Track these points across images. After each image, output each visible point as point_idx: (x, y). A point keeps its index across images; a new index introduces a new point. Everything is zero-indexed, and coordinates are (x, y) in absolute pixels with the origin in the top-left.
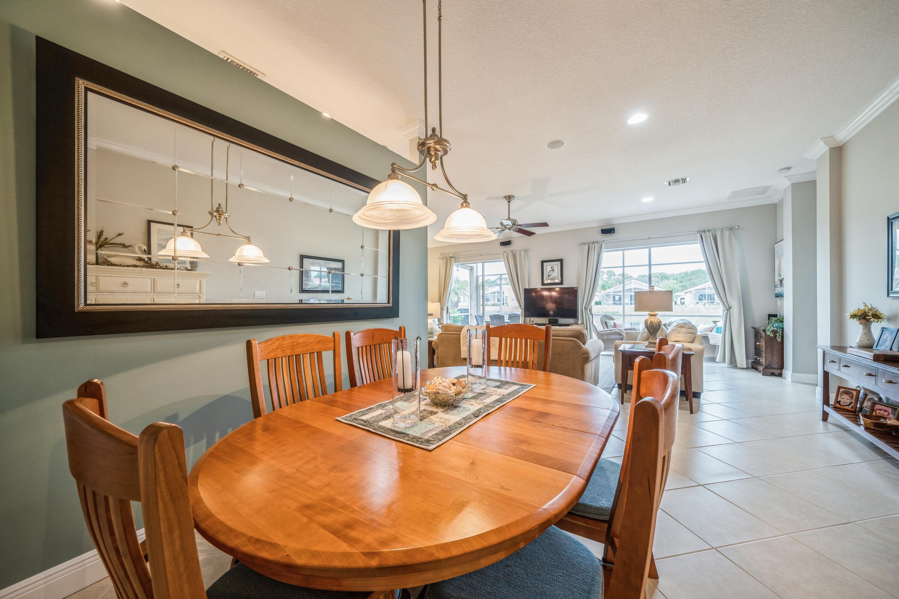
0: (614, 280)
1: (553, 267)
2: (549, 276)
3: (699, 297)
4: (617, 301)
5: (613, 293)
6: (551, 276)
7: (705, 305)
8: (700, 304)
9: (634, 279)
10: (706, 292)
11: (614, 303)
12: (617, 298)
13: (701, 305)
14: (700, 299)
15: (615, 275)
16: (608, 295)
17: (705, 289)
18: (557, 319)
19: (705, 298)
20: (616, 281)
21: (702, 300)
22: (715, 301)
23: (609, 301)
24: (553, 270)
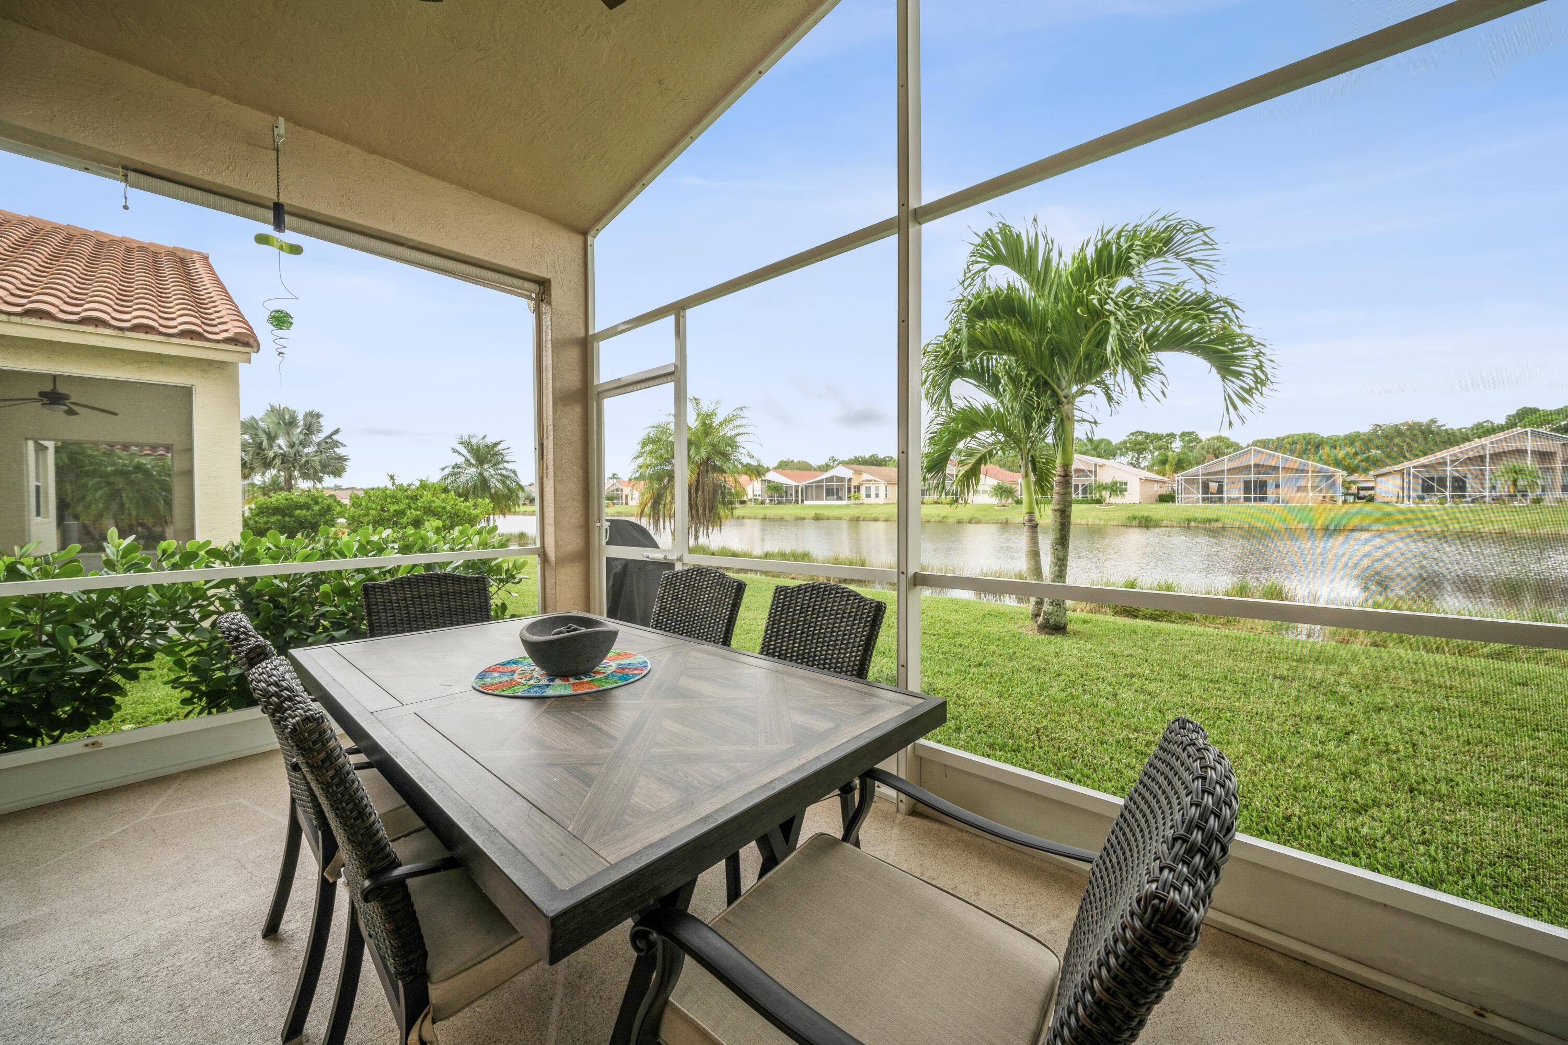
0: (1203, 448)
3: (1425, 482)
4: (1212, 494)
5: (1203, 475)
7: (1443, 501)
8: (1427, 500)
10: (1446, 471)
11: (1204, 500)
12: (1214, 486)
13: (1432, 502)
14: (1427, 488)
15: (1203, 441)
16: (1190, 481)
17: (1444, 464)
19: (1445, 487)
20: (1204, 453)
21: (1431, 490)
22: (1468, 494)
23: (1193, 493)
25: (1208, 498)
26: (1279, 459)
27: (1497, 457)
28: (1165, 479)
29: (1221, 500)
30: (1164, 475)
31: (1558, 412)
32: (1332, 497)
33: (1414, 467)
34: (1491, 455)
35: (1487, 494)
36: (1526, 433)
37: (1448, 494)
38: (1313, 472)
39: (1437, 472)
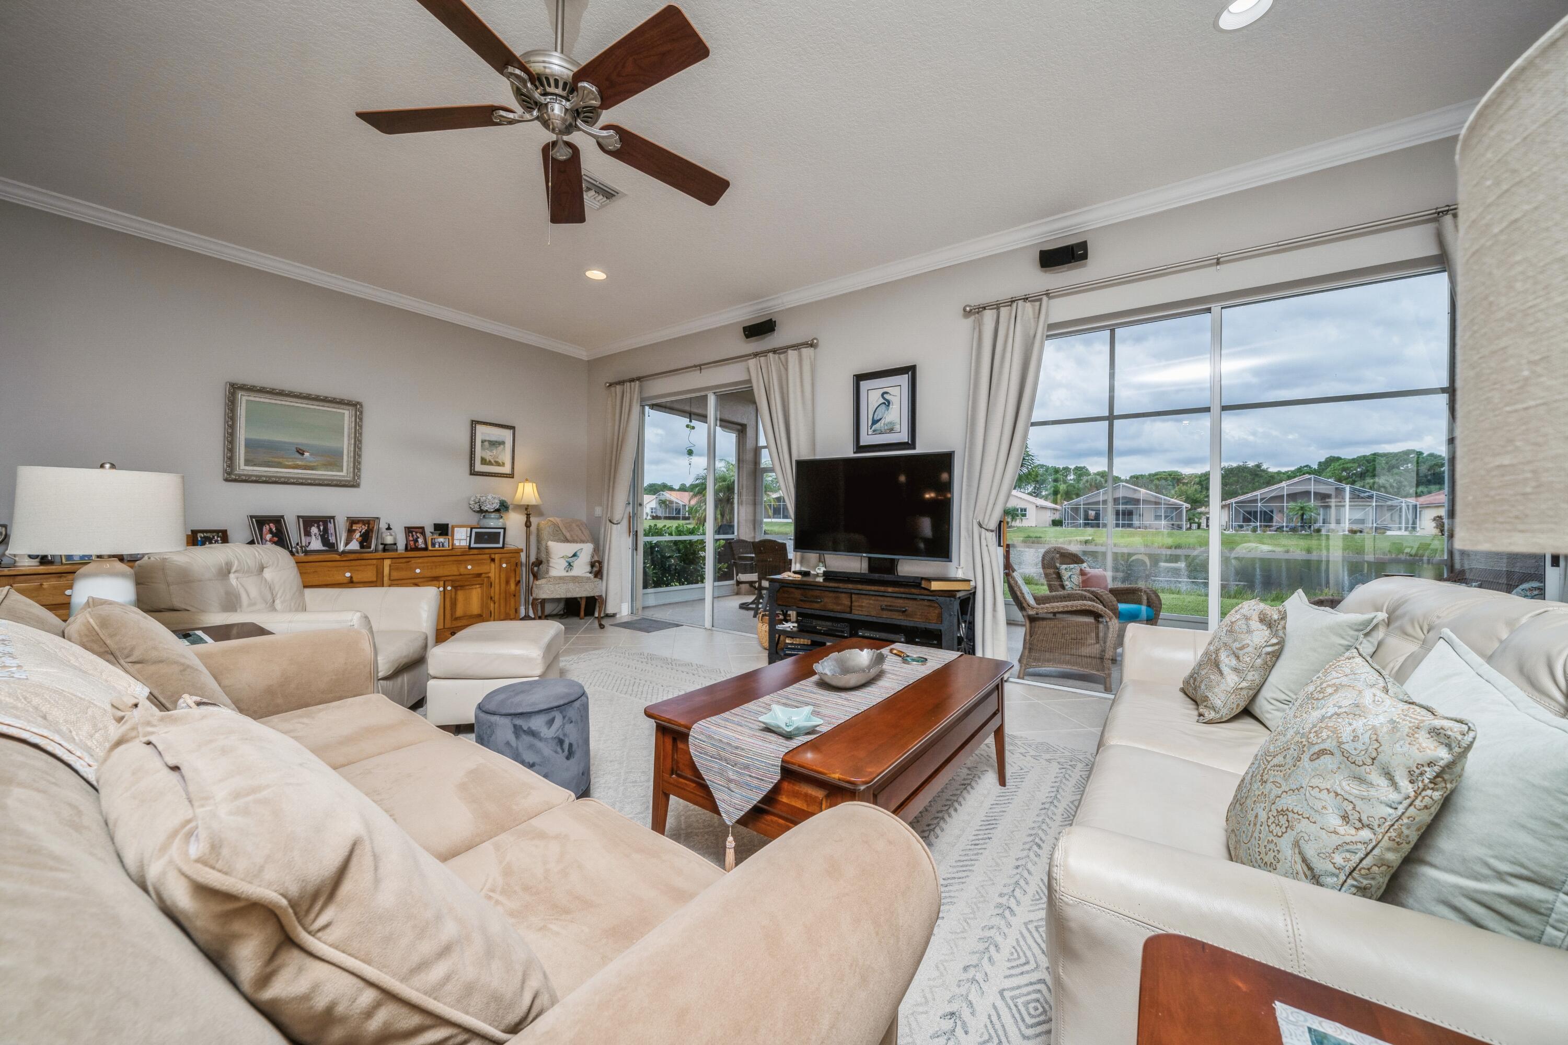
0: (1089, 481)
1: (887, 393)
2: (875, 422)
3: (1244, 515)
4: (1091, 520)
5: (1085, 504)
6: (882, 421)
7: (1254, 530)
8: (1245, 528)
9: (1122, 481)
10: (1258, 506)
11: (1085, 525)
12: (1092, 514)
13: (1248, 530)
14: (1246, 520)
15: (1090, 475)
16: (1075, 509)
17: (1255, 501)
18: (893, 560)
19: (1256, 518)
20: (1091, 485)
21: (1249, 520)
22: (1272, 524)
23: (1077, 520)
24: (887, 403)
25: (1088, 524)
26: (1143, 493)
27: (1293, 497)
28: (1058, 507)
29: (1098, 526)
30: (1056, 503)
31: (1353, 461)
32: (1178, 525)
33: (1235, 503)
34: (1287, 495)
35: (1285, 524)
36: (1310, 479)
37: (1258, 524)
38: (1164, 504)
39: (1250, 507)
